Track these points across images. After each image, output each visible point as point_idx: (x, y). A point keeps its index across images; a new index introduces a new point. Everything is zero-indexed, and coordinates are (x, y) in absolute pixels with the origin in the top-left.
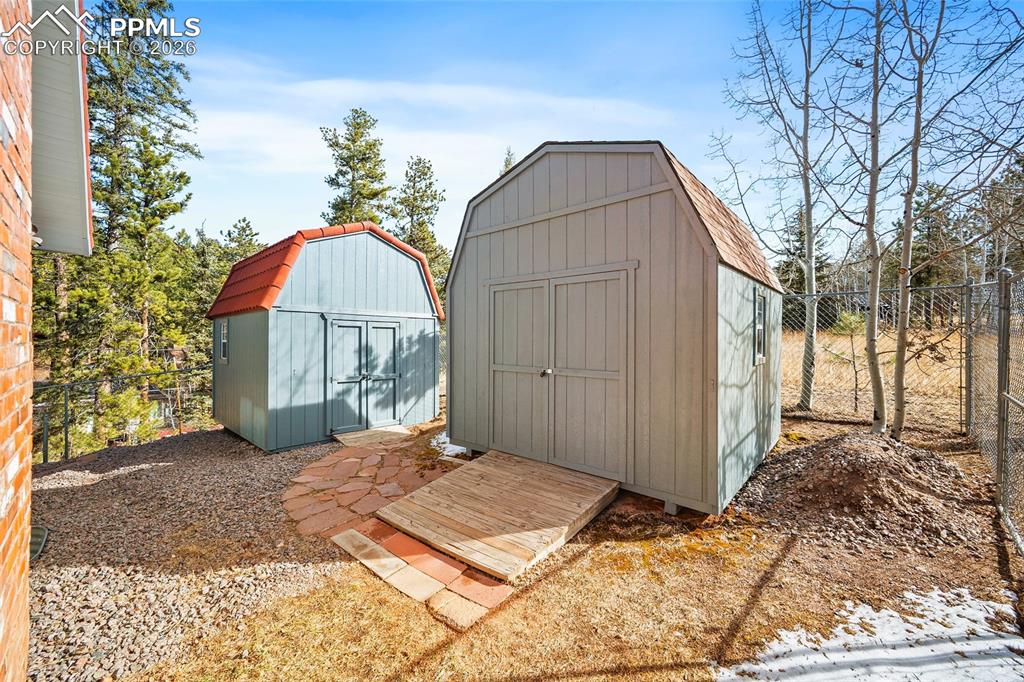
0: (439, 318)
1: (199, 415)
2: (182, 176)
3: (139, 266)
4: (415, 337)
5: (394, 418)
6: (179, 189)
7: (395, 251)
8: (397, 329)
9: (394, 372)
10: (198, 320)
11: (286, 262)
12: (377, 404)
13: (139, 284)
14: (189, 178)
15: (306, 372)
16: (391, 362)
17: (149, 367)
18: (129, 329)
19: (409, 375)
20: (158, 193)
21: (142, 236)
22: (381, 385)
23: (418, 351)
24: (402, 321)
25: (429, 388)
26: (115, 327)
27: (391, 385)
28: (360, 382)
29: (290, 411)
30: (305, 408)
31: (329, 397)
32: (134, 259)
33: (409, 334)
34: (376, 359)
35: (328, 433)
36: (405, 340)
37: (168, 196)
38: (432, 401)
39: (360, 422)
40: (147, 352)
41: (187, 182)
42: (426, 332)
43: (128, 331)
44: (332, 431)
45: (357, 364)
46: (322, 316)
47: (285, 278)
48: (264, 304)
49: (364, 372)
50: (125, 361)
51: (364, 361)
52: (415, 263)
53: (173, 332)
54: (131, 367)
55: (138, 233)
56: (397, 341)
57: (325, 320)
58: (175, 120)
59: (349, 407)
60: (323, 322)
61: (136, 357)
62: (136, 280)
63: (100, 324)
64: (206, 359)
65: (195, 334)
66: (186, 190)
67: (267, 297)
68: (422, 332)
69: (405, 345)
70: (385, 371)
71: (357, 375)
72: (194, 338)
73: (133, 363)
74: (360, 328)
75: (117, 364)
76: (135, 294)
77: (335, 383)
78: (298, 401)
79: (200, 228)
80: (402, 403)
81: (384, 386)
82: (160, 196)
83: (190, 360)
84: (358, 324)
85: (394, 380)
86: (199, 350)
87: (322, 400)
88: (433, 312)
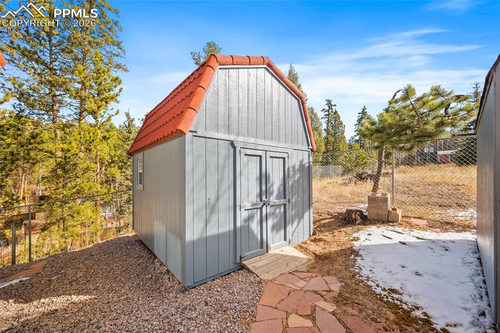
0: (312, 150)
1: (128, 216)
2: (117, 79)
3: (94, 131)
4: (297, 167)
5: (285, 239)
6: (116, 86)
7: (284, 89)
8: (286, 159)
9: (285, 198)
10: (127, 163)
11: (201, 84)
12: (273, 228)
13: (93, 140)
14: (121, 80)
15: (218, 199)
16: (282, 189)
17: (99, 189)
18: (88, 167)
19: (293, 200)
20: (105, 88)
21: (95, 112)
22: (275, 210)
23: (299, 178)
24: (290, 151)
25: (306, 211)
26: (81, 166)
27: (282, 210)
28: (261, 209)
29: (205, 241)
30: (218, 236)
31: (238, 224)
32: (92, 127)
33: (293, 163)
34: (272, 186)
35: (238, 261)
36: (291, 169)
37: (109, 91)
38: (308, 222)
39: (262, 247)
40: (99, 181)
41: (120, 83)
42: (304, 162)
43: (88, 169)
44: (241, 258)
45: (258, 191)
46: (232, 144)
47: (200, 101)
48: (181, 127)
49: (264, 198)
50: (86, 186)
51: (264, 188)
52: (296, 101)
53: (112, 169)
54: (89, 189)
55: (93, 111)
56: (286, 170)
57: (234, 147)
58: (114, 52)
59: (253, 232)
60: (232, 150)
61: (93, 184)
62: (92, 139)
63: (75, 165)
64: (131, 184)
65: (125, 170)
66: (119, 87)
67: (185, 120)
68: (301, 162)
69: (291, 173)
70: (278, 197)
71: (259, 202)
72: (124, 172)
73: (91, 187)
74: (260, 157)
75: (82, 188)
76: (91, 147)
77: (243, 209)
78: (212, 231)
79: (127, 111)
80: (290, 225)
81: (278, 211)
82: (105, 90)
83: (123, 185)
84: (260, 153)
85: (285, 205)
86: (127, 179)
87: (232, 227)
88: (309, 145)
